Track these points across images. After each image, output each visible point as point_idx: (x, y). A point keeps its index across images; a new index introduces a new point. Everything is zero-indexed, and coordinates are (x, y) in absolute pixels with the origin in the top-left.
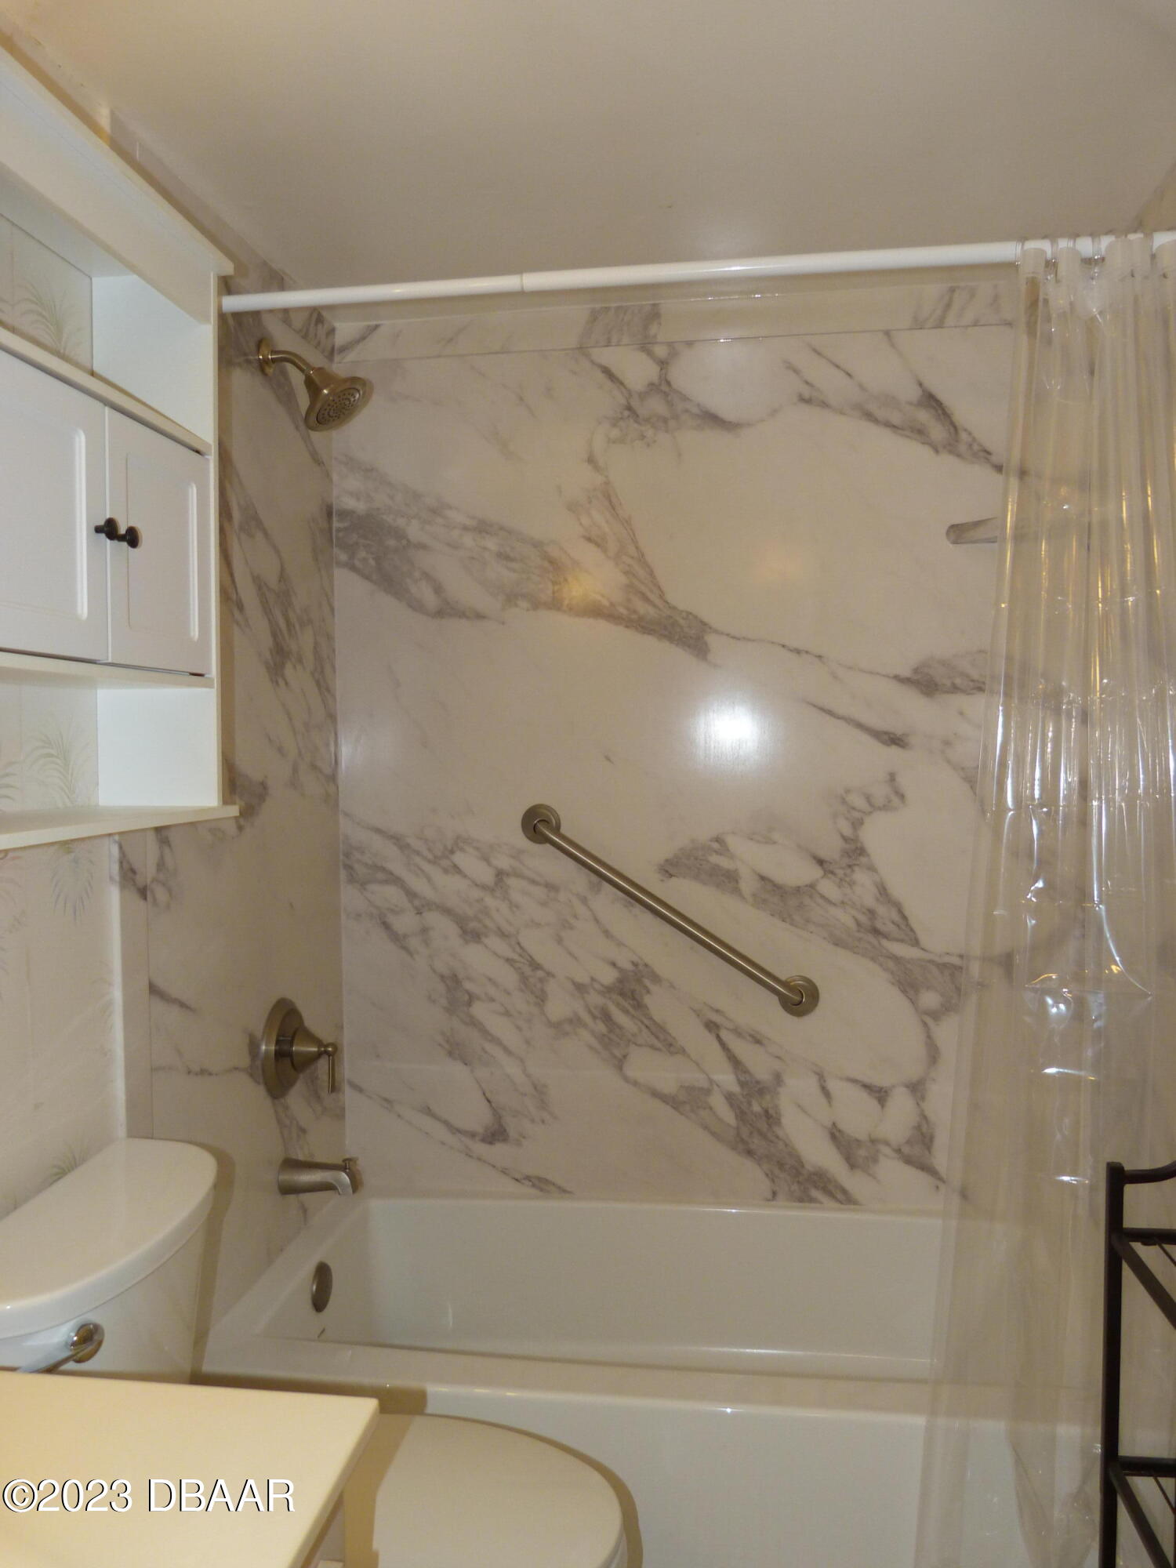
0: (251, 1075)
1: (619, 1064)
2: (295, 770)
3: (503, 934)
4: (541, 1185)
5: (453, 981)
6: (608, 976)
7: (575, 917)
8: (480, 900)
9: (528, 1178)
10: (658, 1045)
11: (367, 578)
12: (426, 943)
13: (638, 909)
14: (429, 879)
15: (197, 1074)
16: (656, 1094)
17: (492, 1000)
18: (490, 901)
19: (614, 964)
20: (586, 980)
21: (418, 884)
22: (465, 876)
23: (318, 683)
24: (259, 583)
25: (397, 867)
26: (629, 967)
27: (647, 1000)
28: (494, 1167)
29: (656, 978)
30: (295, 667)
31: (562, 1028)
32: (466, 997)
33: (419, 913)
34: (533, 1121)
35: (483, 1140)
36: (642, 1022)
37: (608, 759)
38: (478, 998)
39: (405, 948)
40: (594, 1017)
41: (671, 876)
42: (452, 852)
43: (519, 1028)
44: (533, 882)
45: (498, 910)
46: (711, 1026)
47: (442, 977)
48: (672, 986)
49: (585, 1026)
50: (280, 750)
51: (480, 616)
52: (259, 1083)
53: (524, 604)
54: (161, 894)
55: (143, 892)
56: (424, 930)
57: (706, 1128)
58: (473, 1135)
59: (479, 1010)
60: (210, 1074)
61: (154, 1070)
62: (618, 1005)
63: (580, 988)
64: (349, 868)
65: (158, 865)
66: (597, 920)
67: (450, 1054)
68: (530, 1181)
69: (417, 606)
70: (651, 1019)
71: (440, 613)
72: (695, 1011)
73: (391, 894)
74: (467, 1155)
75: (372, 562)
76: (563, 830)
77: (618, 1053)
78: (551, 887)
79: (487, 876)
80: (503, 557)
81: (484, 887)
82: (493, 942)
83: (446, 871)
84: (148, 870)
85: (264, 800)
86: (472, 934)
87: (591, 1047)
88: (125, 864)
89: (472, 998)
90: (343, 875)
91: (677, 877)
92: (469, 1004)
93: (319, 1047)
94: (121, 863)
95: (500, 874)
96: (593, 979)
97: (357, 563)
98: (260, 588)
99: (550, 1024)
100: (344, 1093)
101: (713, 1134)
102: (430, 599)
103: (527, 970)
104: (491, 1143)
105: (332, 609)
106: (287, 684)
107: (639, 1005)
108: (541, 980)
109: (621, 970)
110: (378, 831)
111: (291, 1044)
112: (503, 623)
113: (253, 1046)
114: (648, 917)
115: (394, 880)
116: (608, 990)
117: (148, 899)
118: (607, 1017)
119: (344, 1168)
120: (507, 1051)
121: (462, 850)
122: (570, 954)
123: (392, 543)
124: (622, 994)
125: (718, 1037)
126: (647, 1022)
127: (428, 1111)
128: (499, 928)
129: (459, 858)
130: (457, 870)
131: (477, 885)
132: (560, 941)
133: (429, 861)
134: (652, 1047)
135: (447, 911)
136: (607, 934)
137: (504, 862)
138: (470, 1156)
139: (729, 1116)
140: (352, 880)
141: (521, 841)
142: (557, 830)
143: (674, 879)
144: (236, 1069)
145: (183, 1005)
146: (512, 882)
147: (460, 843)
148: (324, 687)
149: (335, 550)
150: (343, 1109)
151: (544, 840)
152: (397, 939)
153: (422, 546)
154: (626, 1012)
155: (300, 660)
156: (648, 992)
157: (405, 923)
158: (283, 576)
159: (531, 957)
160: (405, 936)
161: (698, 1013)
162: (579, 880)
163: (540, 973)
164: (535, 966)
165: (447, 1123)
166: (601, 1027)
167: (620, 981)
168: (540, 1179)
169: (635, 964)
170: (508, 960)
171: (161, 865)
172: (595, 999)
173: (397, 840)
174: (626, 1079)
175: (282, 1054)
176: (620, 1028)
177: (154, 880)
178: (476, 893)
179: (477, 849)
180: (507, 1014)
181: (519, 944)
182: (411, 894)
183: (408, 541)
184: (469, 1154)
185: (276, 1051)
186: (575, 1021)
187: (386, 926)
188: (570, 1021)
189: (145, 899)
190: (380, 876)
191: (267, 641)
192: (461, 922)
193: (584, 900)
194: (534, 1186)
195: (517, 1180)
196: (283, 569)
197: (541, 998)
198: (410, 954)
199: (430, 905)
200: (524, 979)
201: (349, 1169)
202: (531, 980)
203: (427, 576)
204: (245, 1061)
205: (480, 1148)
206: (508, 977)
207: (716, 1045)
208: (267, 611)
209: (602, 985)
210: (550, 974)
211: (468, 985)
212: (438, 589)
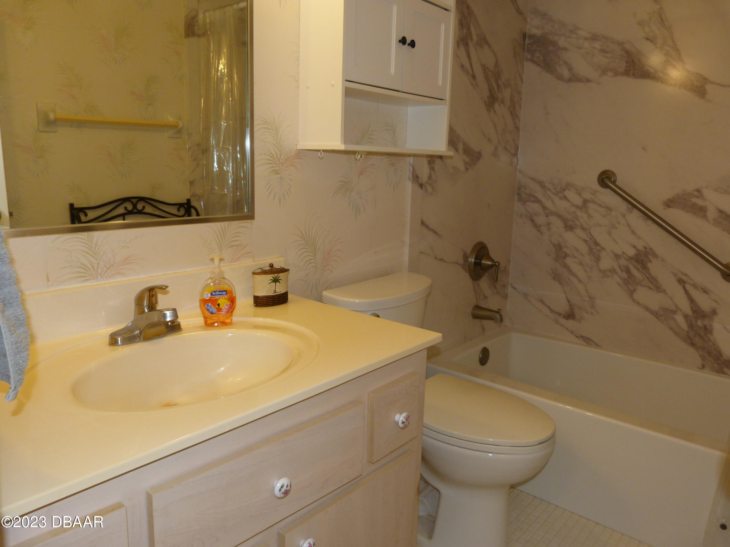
0: (463, 268)
1: (631, 293)
2: (496, 149)
3: (583, 229)
4: (587, 341)
5: (559, 247)
6: (631, 252)
7: (619, 223)
8: (575, 212)
9: (582, 337)
10: (652, 286)
11: (538, 65)
12: (549, 229)
13: (650, 222)
14: (553, 202)
15: (439, 260)
16: (647, 309)
17: (575, 257)
18: (579, 213)
19: (635, 247)
20: (620, 253)
21: (548, 204)
22: (569, 201)
23: (511, 113)
24: (485, 68)
25: (540, 196)
26: (642, 248)
27: (650, 265)
28: (567, 329)
29: (655, 255)
30: (500, 105)
31: (605, 273)
32: (564, 255)
33: (547, 216)
34: (587, 312)
35: (564, 317)
36: (645, 275)
37: (644, 149)
38: (569, 256)
39: (539, 231)
40: (622, 271)
41: (670, 207)
42: (564, 190)
43: (586, 271)
44: (600, 206)
45: (582, 217)
46: (681, 282)
47: (554, 245)
48: (663, 260)
49: (617, 274)
50: (489, 140)
51: (588, 81)
52: (466, 272)
53: (610, 74)
54: (429, 189)
55: (421, 186)
56: (549, 224)
57: (671, 329)
58: (560, 314)
59: (569, 261)
60: (445, 262)
61: (421, 253)
62: (634, 266)
63: (617, 256)
64: (519, 194)
65: (428, 177)
66: (629, 226)
67: (554, 278)
68: (583, 338)
69: (560, 78)
70: (650, 274)
71: (570, 80)
72: (673, 273)
73: (536, 207)
74: (556, 322)
75: (542, 58)
76: (618, 183)
77: (631, 288)
78: (609, 209)
79: (578, 201)
80: (603, 51)
81: (577, 207)
82: (579, 232)
83: (561, 198)
84: (424, 178)
85: (479, 160)
86: (569, 228)
87: (619, 284)
88: (414, 174)
89: (566, 255)
90: (516, 197)
91: (672, 208)
92: (565, 258)
93: (492, 262)
94: (413, 173)
95: (585, 201)
96: (623, 253)
97: (536, 59)
98: (484, 70)
99: (600, 271)
100: (508, 289)
101: (675, 333)
102: (566, 74)
103: (593, 246)
104: (567, 319)
105: (522, 81)
106: (495, 112)
107: (645, 267)
108: (599, 251)
109: (638, 250)
110: (533, 179)
111: (481, 260)
112: (599, 84)
113: (466, 257)
114: (655, 226)
115: (538, 201)
116: (630, 259)
117: (423, 189)
118: (628, 271)
119: (498, 312)
120: (580, 281)
121: (569, 189)
122: (614, 240)
123: (551, 48)
124: (637, 261)
125: (684, 288)
126: (648, 275)
127: (542, 302)
128: (582, 226)
129: (567, 193)
130: (565, 198)
131: (574, 206)
132: (609, 234)
133: (554, 194)
134: (649, 288)
135: (559, 216)
136: (633, 232)
137: (587, 196)
138: (558, 323)
139: (684, 326)
140: (520, 199)
141: (598, 187)
142: (614, 183)
143: (671, 209)
144: (457, 263)
145: (435, 232)
146: (591, 205)
147: (569, 186)
148: (514, 115)
149: (526, 53)
150: (507, 295)
151: (606, 186)
152: (537, 226)
153: (566, 49)
154: (638, 270)
155: (503, 102)
156: (650, 261)
157: (541, 220)
158: (497, 64)
159: (595, 240)
160: (540, 226)
161: (675, 275)
162: (623, 206)
163: (598, 248)
164: (596, 243)
165: (549, 308)
166: (625, 275)
167: (637, 255)
168: (586, 337)
169: (645, 248)
170: (584, 240)
171: (430, 177)
172: (623, 262)
173: (542, 184)
174: (634, 301)
175: (478, 264)
176: (634, 276)
177: (426, 182)
178: (574, 209)
179: (576, 189)
180: (581, 264)
181: (590, 233)
182: (544, 208)
183: (559, 47)
184: (557, 322)
185: (474, 261)
186: (613, 271)
187: (532, 221)
188: (610, 271)
189: (422, 188)
190: (532, 199)
191: (486, 93)
192: (565, 221)
193: (624, 216)
194: (584, 341)
195: (577, 337)
196: (497, 62)
197: (598, 259)
198: (541, 233)
199: (552, 213)
200: (591, 249)
201: (500, 313)
202: (594, 250)
203: (566, 63)
204: (461, 261)
205: (562, 321)
206: (584, 248)
207: (682, 291)
208: (487, 79)
209: (627, 256)
210: (603, 249)
211: (565, 250)
212: (570, 69)
